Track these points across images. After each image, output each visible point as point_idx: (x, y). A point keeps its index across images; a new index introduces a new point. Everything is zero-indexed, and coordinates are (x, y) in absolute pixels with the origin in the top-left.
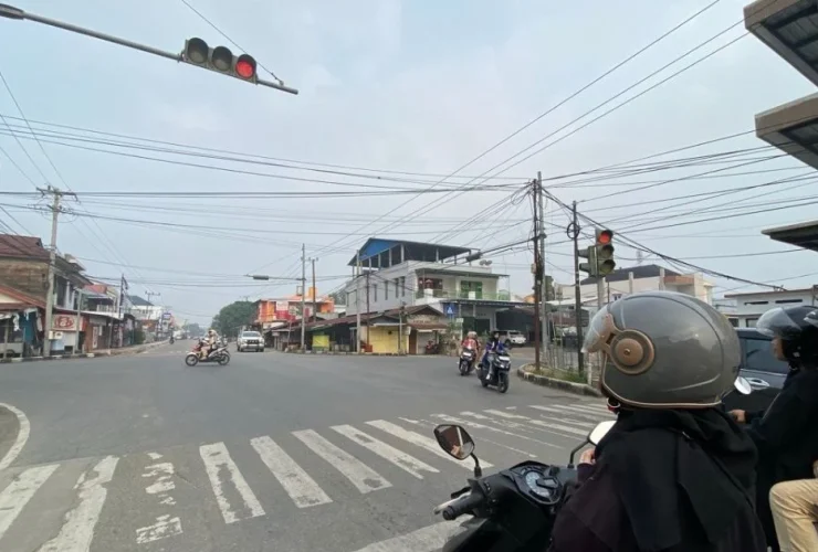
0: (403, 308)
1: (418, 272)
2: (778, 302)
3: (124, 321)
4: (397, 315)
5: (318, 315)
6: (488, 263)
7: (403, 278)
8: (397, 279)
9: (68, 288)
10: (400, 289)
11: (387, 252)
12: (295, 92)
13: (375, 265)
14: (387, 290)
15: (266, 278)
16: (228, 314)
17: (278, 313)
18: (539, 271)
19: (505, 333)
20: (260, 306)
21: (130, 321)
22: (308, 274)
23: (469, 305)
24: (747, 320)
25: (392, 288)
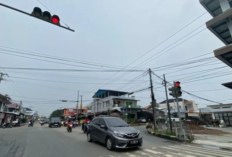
0: (109, 110)
1: (113, 99)
2: (223, 108)
3: (20, 115)
4: (107, 113)
5: (82, 113)
6: (134, 97)
7: (109, 101)
8: (107, 101)
9: (3, 104)
10: (108, 104)
11: (104, 93)
12: (74, 31)
13: (100, 97)
14: (104, 104)
15: (66, 101)
16: (55, 113)
17: (69, 113)
18: (153, 97)
19: (140, 119)
20: (65, 111)
21: (22, 116)
22: (80, 100)
23: (129, 109)
24: (214, 113)
25: (105, 104)
